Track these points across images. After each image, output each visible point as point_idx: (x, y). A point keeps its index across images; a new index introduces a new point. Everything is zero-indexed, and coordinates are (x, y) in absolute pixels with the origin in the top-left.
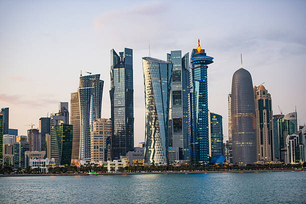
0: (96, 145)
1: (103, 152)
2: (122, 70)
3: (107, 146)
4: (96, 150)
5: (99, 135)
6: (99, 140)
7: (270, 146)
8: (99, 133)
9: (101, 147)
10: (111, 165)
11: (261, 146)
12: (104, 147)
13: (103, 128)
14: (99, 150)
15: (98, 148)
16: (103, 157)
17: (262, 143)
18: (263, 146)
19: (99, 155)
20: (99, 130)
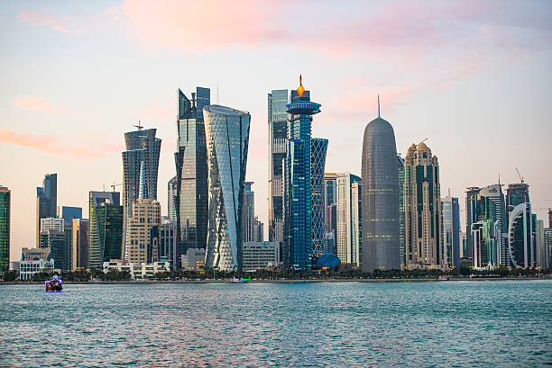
0: (135, 239)
1: (146, 249)
2: (193, 122)
3: (152, 240)
4: (134, 246)
5: (139, 224)
6: (139, 231)
7: (434, 240)
8: (139, 220)
9: (142, 242)
10: (147, 268)
11: (418, 240)
12: (146, 243)
13: (146, 213)
14: (138, 246)
15: (136, 243)
16: (146, 257)
17: (420, 236)
18: (422, 240)
19: (138, 253)
20: (139, 217)
